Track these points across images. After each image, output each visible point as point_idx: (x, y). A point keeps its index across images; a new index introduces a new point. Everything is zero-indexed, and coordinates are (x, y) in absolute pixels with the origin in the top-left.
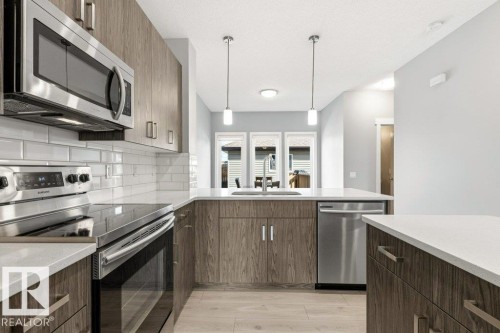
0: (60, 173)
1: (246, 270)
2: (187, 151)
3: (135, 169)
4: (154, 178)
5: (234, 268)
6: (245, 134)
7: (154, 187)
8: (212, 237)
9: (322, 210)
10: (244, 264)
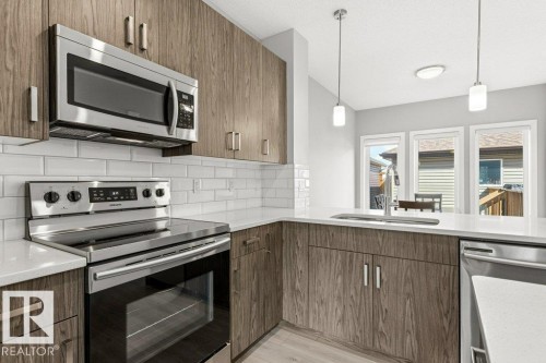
0: (135, 188)
1: (342, 320)
2: (293, 163)
3: (231, 183)
4: (259, 193)
5: (326, 314)
6: (403, 135)
7: (258, 203)
8: (300, 268)
9: (468, 254)
10: (339, 312)
